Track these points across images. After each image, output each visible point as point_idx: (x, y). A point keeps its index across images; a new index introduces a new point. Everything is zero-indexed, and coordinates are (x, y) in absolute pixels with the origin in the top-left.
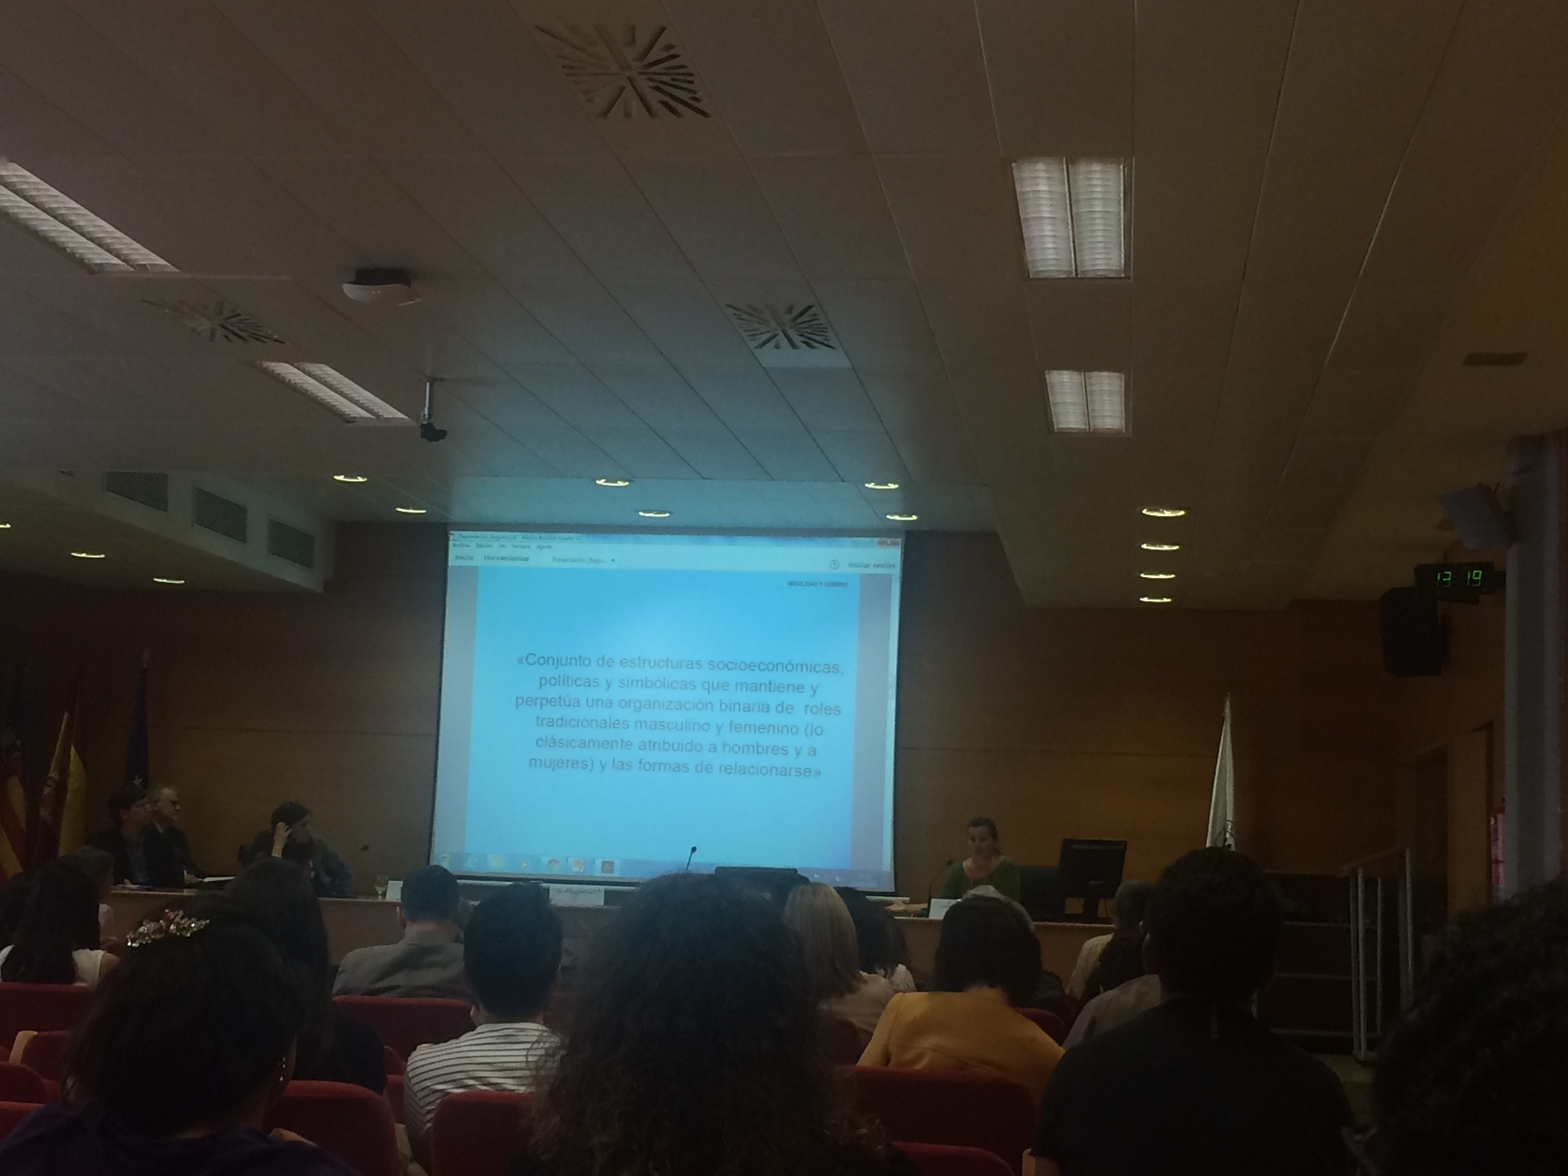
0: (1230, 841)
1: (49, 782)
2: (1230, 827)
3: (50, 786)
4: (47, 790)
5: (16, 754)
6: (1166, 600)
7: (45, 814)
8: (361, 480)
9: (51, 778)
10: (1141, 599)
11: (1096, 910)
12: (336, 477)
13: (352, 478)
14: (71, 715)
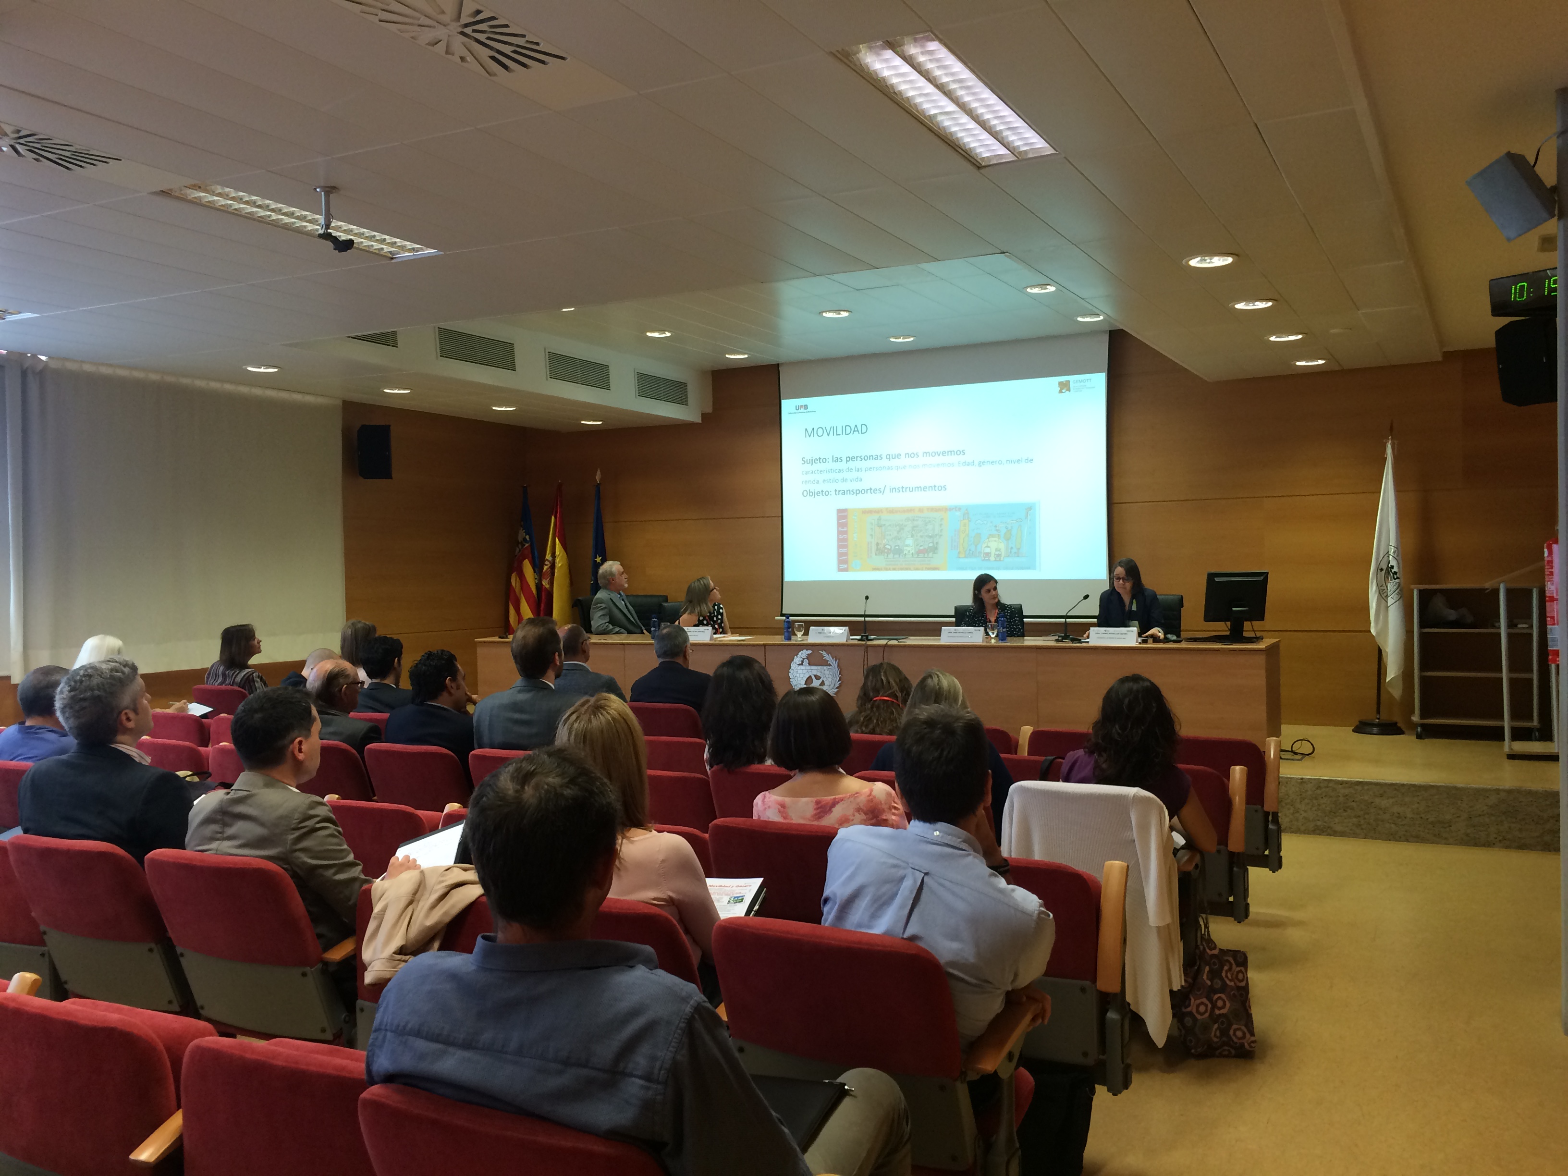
0: (1393, 563)
1: (547, 563)
2: (1392, 551)
3: (546, 565)
4: (545, 568)
5: (527, 545)
6: (1321, 362)
7: (545, 583)
8: (668, 334)
9: (547, 560)
10: (1298, 363)
11: (1242, 631)
12: (649, 334)
13: (662, 334)
14: (556, 518)
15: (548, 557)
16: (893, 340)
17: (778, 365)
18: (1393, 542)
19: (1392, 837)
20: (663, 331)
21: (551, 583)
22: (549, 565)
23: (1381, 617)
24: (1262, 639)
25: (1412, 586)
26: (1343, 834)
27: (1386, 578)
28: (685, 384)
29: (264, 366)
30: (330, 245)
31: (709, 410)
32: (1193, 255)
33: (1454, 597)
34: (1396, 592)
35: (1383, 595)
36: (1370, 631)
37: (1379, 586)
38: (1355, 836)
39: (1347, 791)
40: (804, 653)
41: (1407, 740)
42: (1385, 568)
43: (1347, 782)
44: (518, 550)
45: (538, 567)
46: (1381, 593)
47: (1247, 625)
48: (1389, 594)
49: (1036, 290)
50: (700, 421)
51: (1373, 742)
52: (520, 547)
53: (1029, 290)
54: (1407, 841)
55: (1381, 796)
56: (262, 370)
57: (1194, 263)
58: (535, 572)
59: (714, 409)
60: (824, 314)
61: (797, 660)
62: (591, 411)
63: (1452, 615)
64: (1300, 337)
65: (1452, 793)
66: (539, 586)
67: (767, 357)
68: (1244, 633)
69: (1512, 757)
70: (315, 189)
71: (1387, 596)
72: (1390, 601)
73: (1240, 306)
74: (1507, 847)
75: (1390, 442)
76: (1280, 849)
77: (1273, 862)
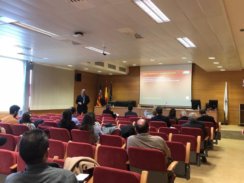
2: (226, 98)
6: (224, 70)
10: (221, 70)
12: (123, 62)
16: (159, 63)
17: (140, 66)
19: (235, 139)
20: (125, 61)
26: (228, 138)
28: (125, 69)
29: (70, 65)
30: (104, 55)
31: (128, 73)
32: (209, 57)
37: (225, 103)
38: (229, 138)
39: (228, 132)
40: (146, 110)
49: (183, 58)
50: (127, 74)
54: (237, 139)
55: (233, 133)
59: (129, 73)
60: (150, 60)
61: (145, 111)
62: (111, 72)
64: (222, 67)
70: (102, 48)
73: (215, 63)
76: (217, 141)
77: (216, 143)
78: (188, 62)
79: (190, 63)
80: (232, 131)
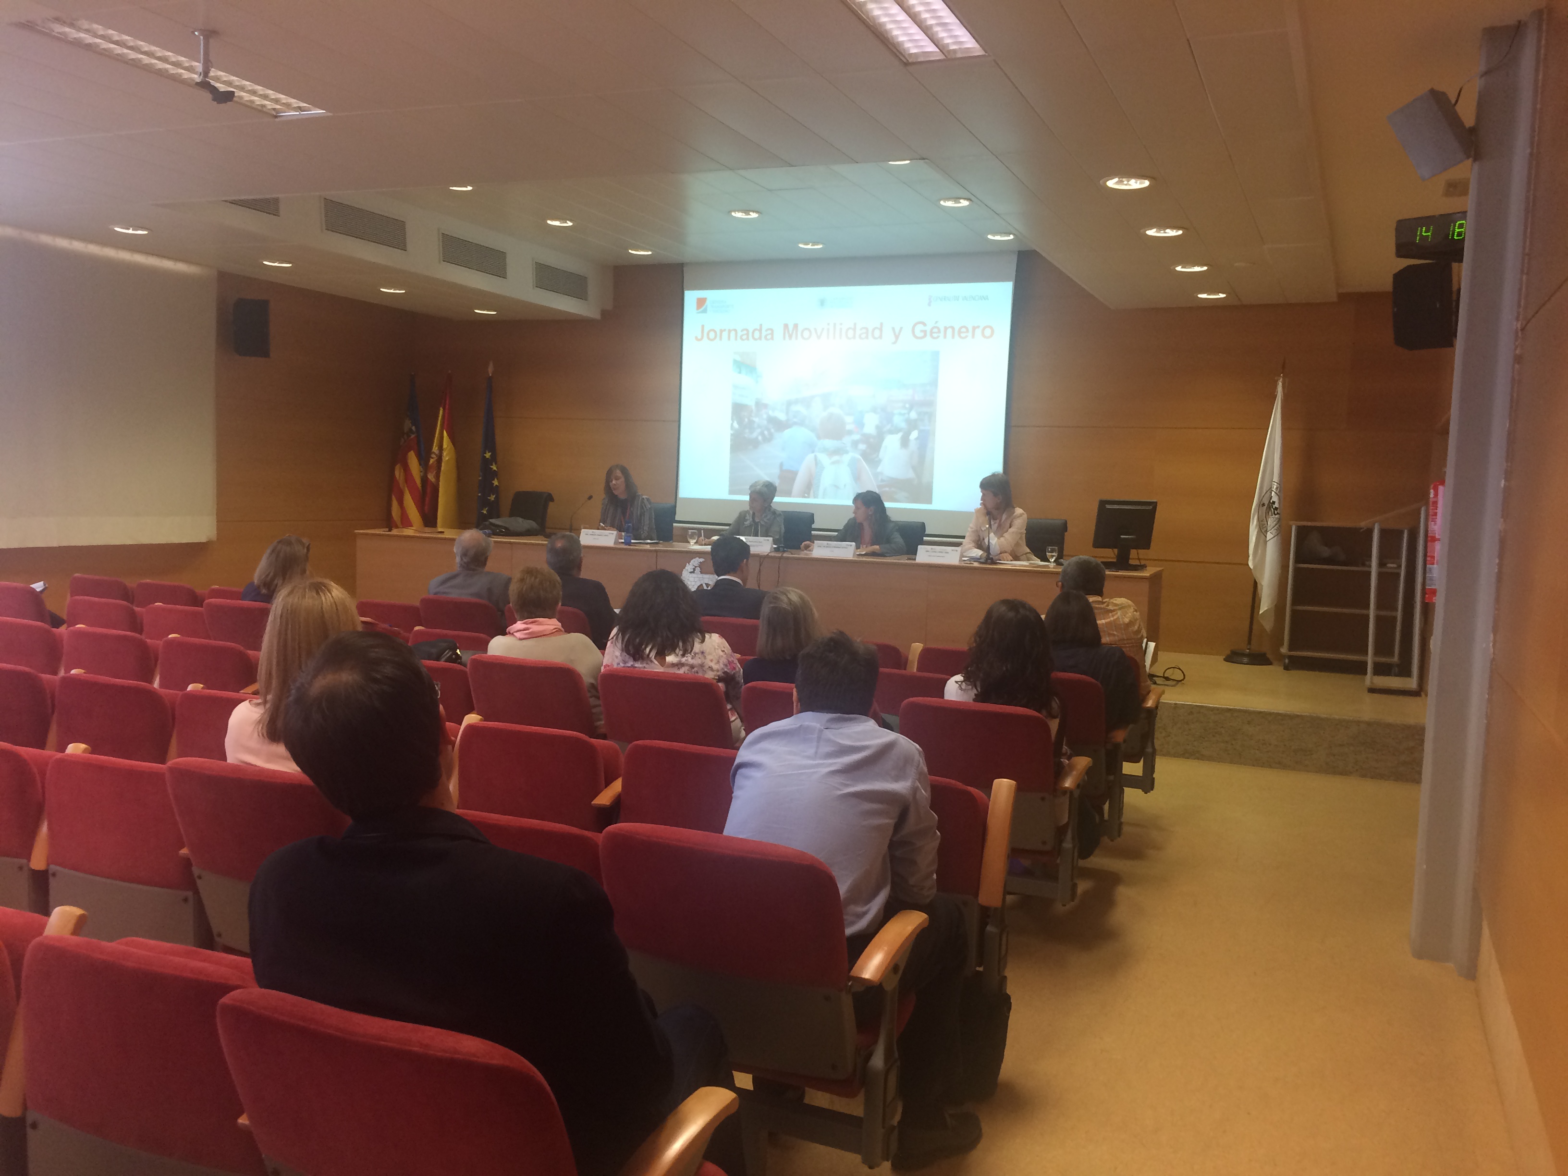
0: (1275, 498)
1: (433, 456)
2: (1275, 487)
3: (432, 458)
4: (432, 461)
5: (413, 436)
6: (1222, 296)
7: (431, 477)
8: (570, 224)
9: (434, 453)
10: (1200, 296)
11: (1128, 558)
12: (549, 222)
13: (564, 223)
14: (444, 409)
15: (435, 449)
16: (801, 246)
17: (682, 264)
18: (1276, 478)
19: (1257, 763)
20: (564, 220)
21: (438, 477)
22: (437, 458)
23: (1260, 551)
24: (1146, 567)
25: (1291, 523)
26: (1210, 759)
27: (1267, 513)
28: (585, 279)
29: (131, 226)
30: (207, 96)
31: (609, 307)
32: (1111, 176)
33: (1330, 535)
34: (1275, 528)
35: (1262, 530)
36: (1248, 565)
37: (1260, 520)
38: (1222, 760)
39: (1217, 718)
40: (696, 561)
41: (1275, 670)
42: (1266, 503)
43: (1218, 709)
44: (403, 440)
45: (423, 459)
46: (1261, 528)
47: (1133, 553)
48: (1268, 529)
49: (949, 204)
50: (599, 317)
51: (1242, 672)
52: (405, 437)
53: (942, 203)
54: (1271, 767)
55: (1249, 723)
56: (130, 231)
57: (1112, 183)
58: (420, 465)
59: (614, 306)
60: (733, 214)
61: (689, 567)
62: (486, 299)
63: (1326, 552)
64: (1205, 268)
65: (1315, 723)
66: (424, 480)
67: (671, 255)
68: (1130, 560)
69: (1372, 690)
70: (193, 33)
71: (1266, 531)
72: (1269, 536)
73: (1152, 232)
74: (1364, 776)
75: (1281, 380)
76: (1153, 771)
77: (1146, 783)
78: (990, 237)
79: (999, 250)
80: (1240, 711)
